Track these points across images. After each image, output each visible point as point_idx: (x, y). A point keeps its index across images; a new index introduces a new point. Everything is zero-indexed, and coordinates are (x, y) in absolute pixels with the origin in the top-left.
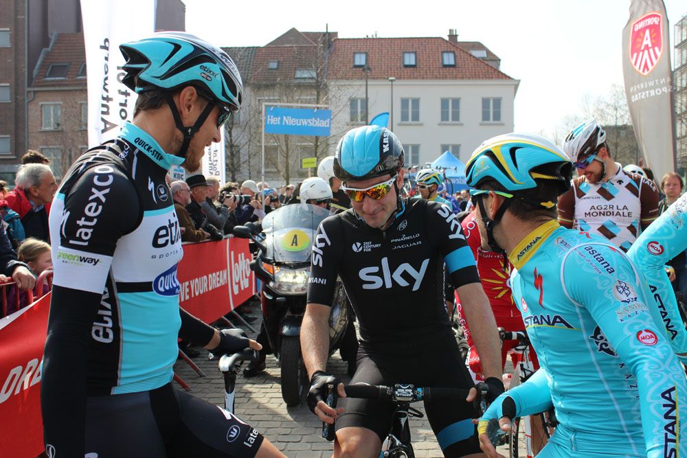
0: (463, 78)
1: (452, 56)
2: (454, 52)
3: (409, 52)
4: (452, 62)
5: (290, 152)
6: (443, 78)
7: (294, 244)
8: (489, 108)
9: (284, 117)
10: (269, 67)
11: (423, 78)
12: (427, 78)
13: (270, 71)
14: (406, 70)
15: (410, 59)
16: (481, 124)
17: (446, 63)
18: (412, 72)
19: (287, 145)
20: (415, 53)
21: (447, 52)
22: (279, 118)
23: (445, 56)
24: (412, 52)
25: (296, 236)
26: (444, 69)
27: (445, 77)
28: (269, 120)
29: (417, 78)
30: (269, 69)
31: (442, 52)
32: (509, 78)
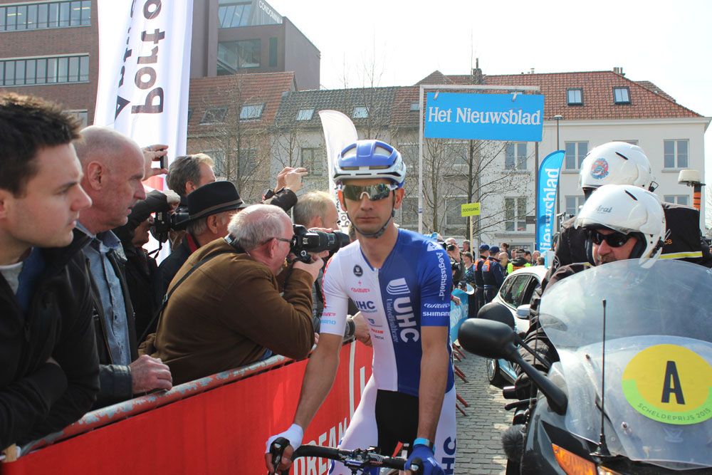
0: (640, 117)
1: (625, 92)
2: (628, 88)
3: (574, 89)
4: (626, 99)
5: (439, 202)
6: (616, 117)
7: (673, 396)
8: (673, 151)
9: (459, 110)
10: (411, 109)
11: (592, 118)
12: (596, 118)
13: (413, 113)
14: (571, 109)
15: (575, 97)
16: (663, 172)
17: (619, 100)
18: (579, 111)
19: (435, 194)
20: (581, 90)
21: (620, 88)
22: (449, 112)
23: (618, 92)
24: (578, 89)
25: (671, 367)
26: (617, 107)
27: (618, 117)
28: (431, 114)
29: (584, 118)
30: (411, 111)
31: (614, 88)
32: (698, 115)
